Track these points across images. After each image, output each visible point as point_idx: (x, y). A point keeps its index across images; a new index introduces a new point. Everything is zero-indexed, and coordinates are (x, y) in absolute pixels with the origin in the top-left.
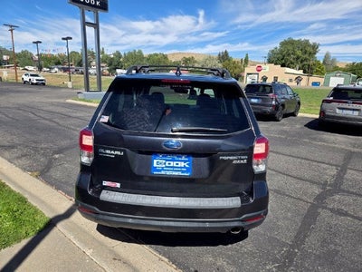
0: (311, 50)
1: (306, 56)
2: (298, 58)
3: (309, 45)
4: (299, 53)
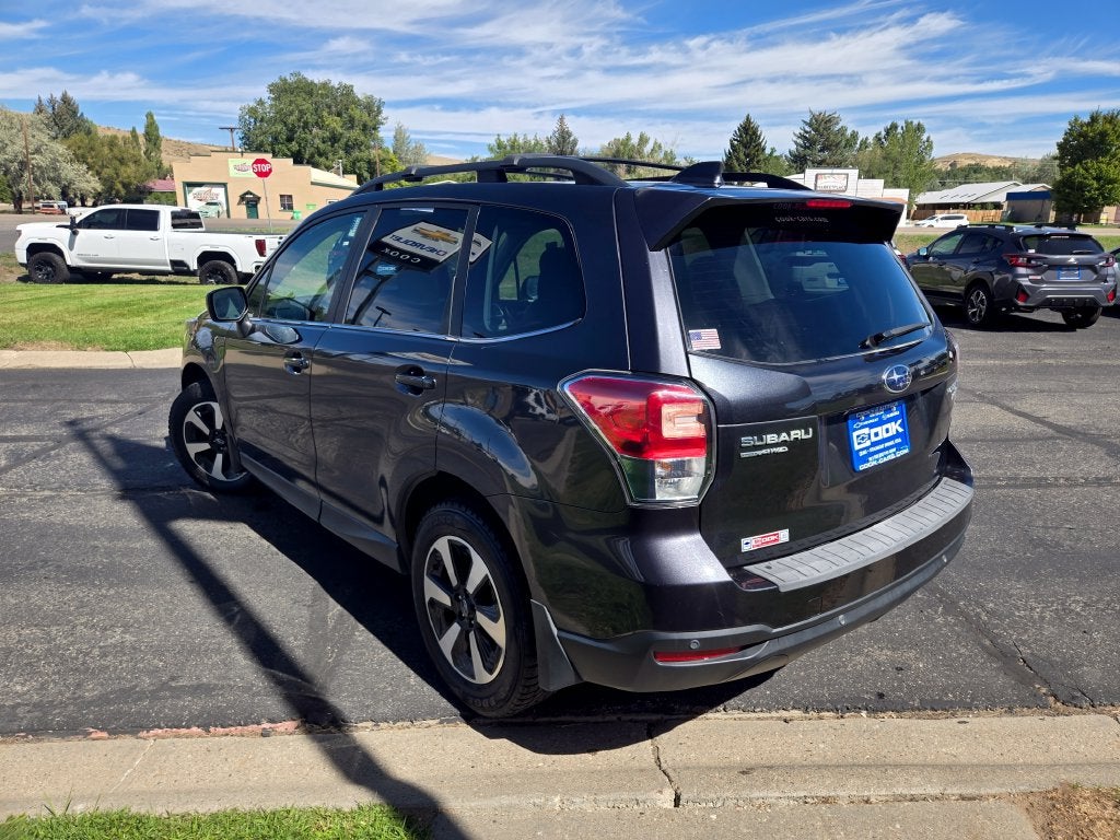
0: (365, 117)
1: (355, 134)
2: (334, 139)
3: (357, 102)
4: (335, 123)
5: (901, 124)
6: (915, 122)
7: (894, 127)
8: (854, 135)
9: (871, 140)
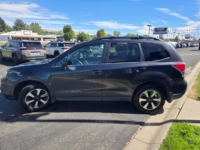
5: (34, 23)
6: (37, 23)
7: (33, 23)
8: (26, 24)
9: (29, 25)
